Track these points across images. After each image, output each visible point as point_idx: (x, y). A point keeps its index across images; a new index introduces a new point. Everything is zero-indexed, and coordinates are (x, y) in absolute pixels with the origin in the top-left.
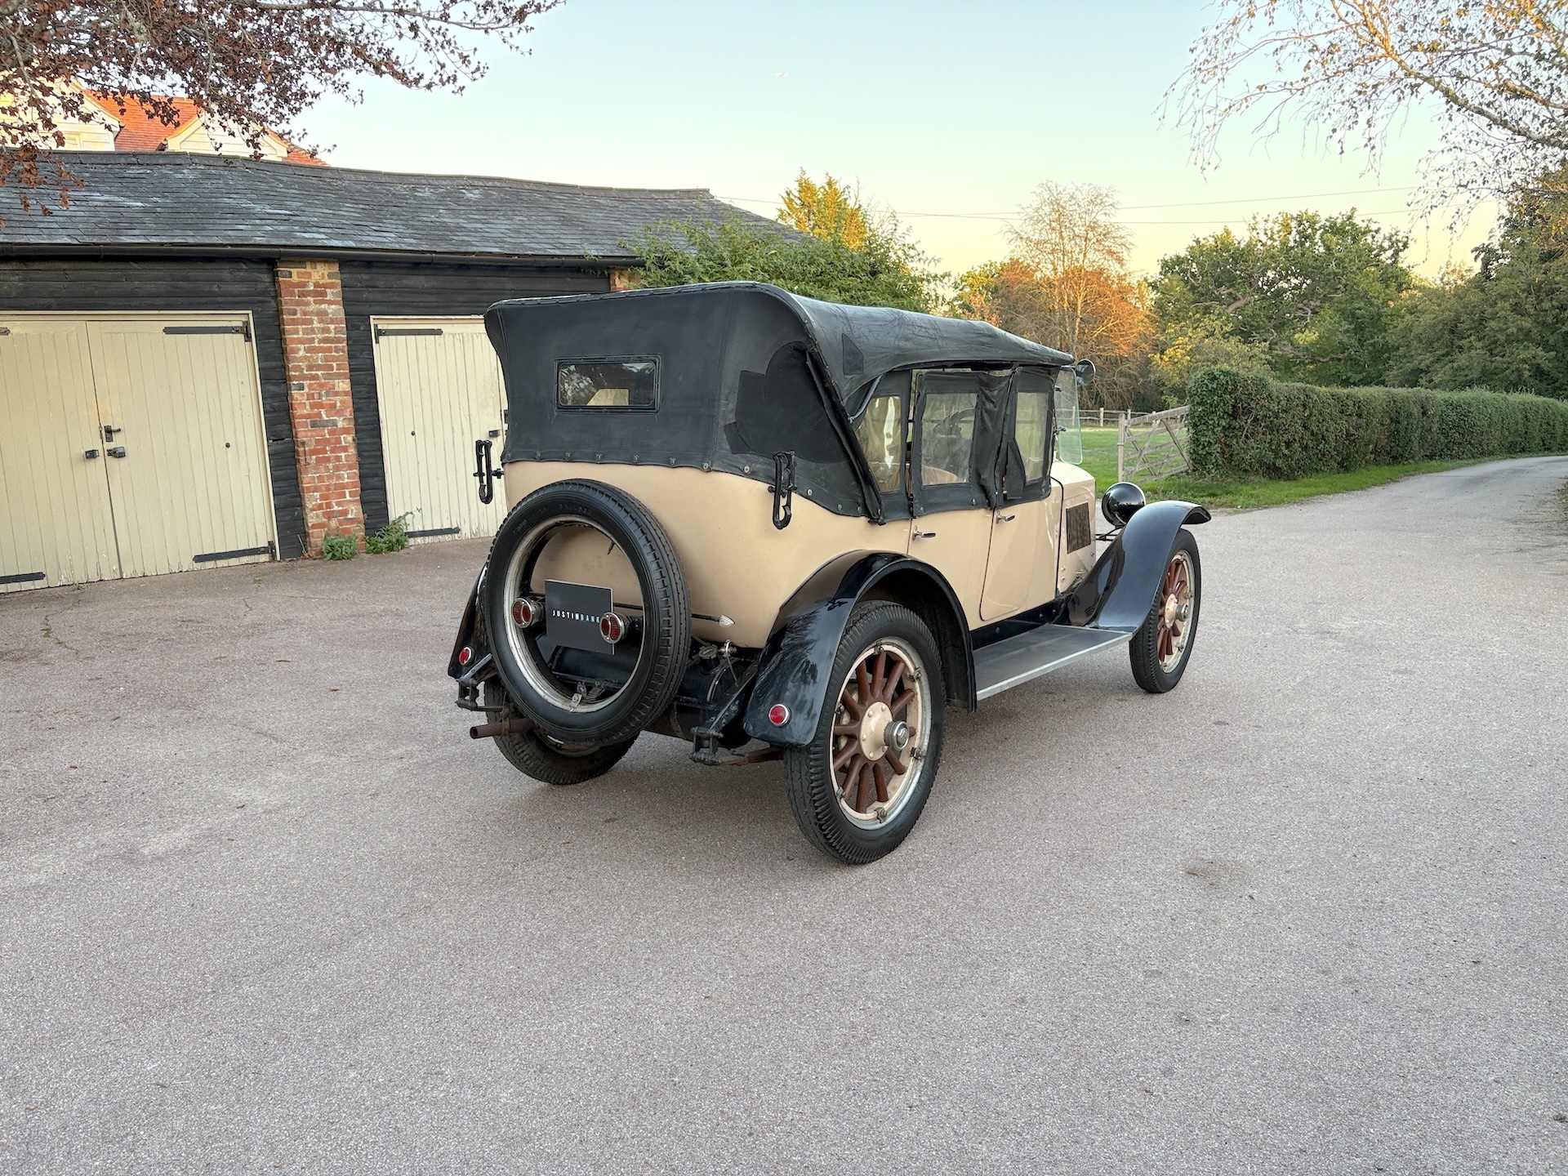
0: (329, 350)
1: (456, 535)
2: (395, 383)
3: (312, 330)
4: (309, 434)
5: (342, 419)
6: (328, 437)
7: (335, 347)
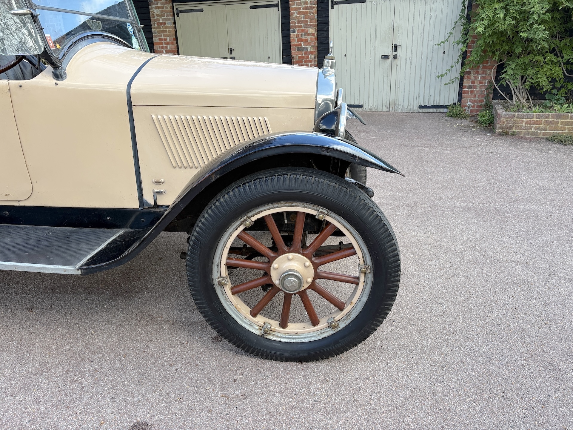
0: (307, 13)
1: (361, 109)
2: (339, 29)
3: (300, 3)
4: (296, 53)
5: (310, 47)
6: (304, 55)
7: (310, 11)
